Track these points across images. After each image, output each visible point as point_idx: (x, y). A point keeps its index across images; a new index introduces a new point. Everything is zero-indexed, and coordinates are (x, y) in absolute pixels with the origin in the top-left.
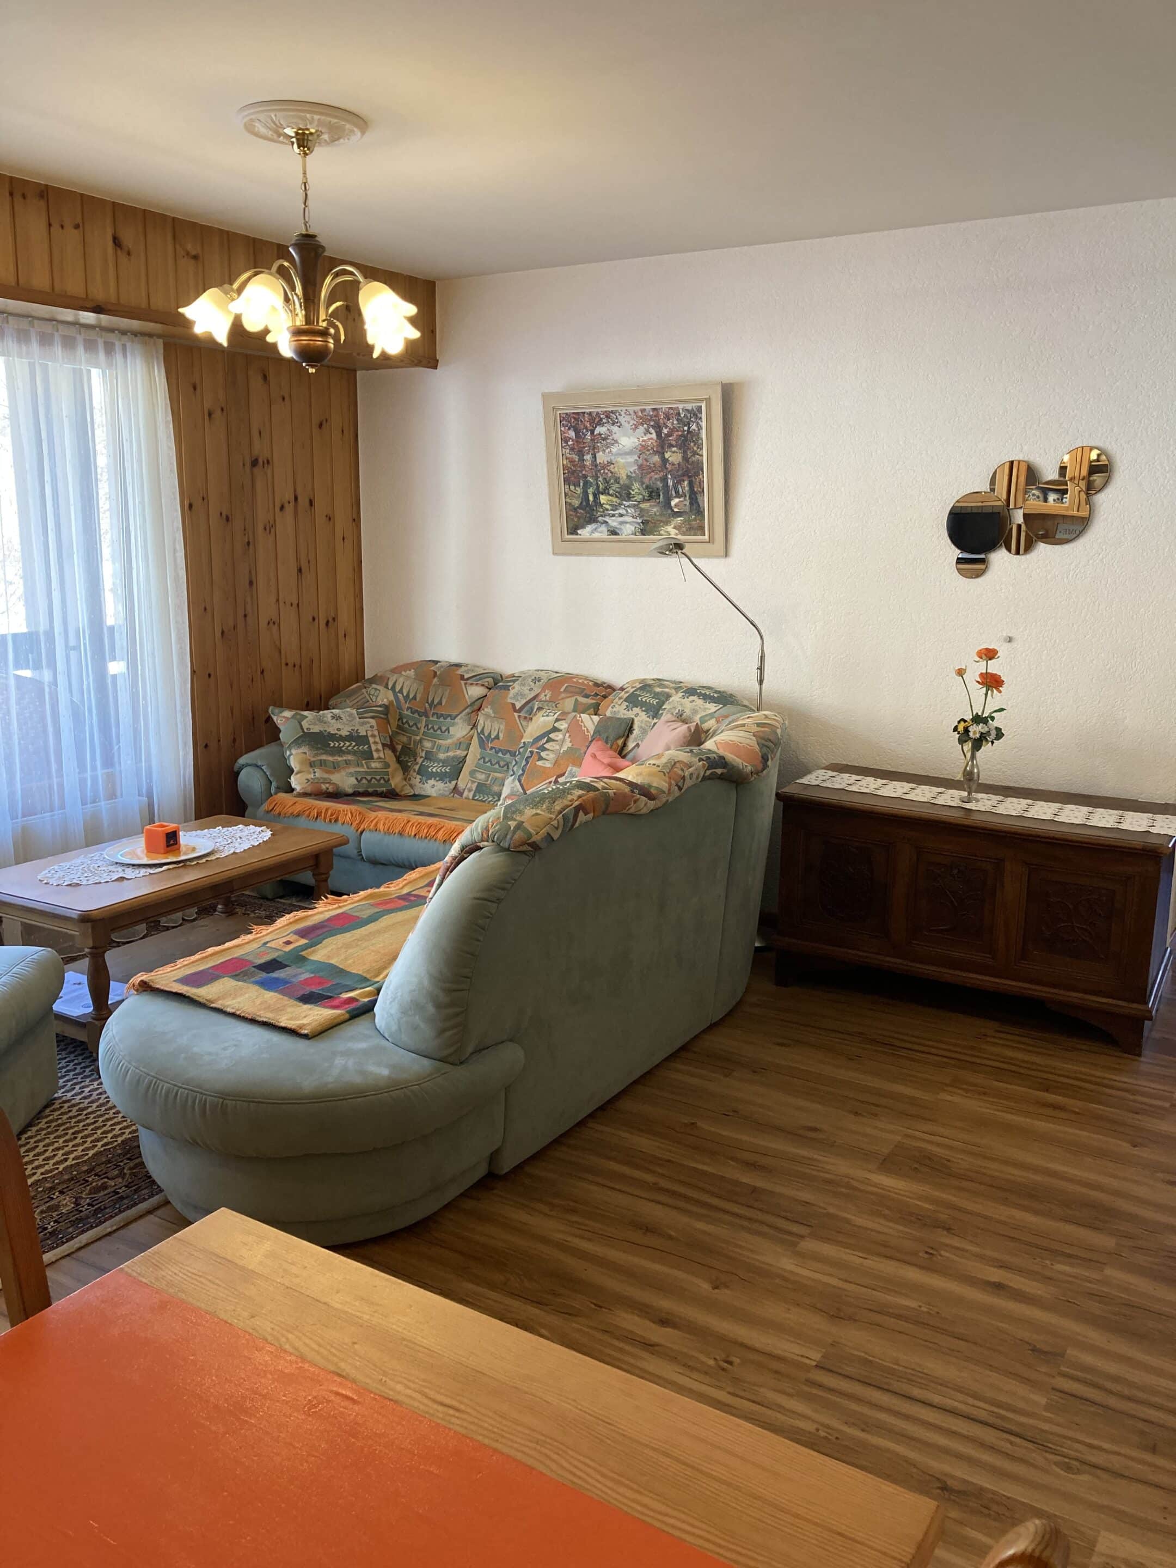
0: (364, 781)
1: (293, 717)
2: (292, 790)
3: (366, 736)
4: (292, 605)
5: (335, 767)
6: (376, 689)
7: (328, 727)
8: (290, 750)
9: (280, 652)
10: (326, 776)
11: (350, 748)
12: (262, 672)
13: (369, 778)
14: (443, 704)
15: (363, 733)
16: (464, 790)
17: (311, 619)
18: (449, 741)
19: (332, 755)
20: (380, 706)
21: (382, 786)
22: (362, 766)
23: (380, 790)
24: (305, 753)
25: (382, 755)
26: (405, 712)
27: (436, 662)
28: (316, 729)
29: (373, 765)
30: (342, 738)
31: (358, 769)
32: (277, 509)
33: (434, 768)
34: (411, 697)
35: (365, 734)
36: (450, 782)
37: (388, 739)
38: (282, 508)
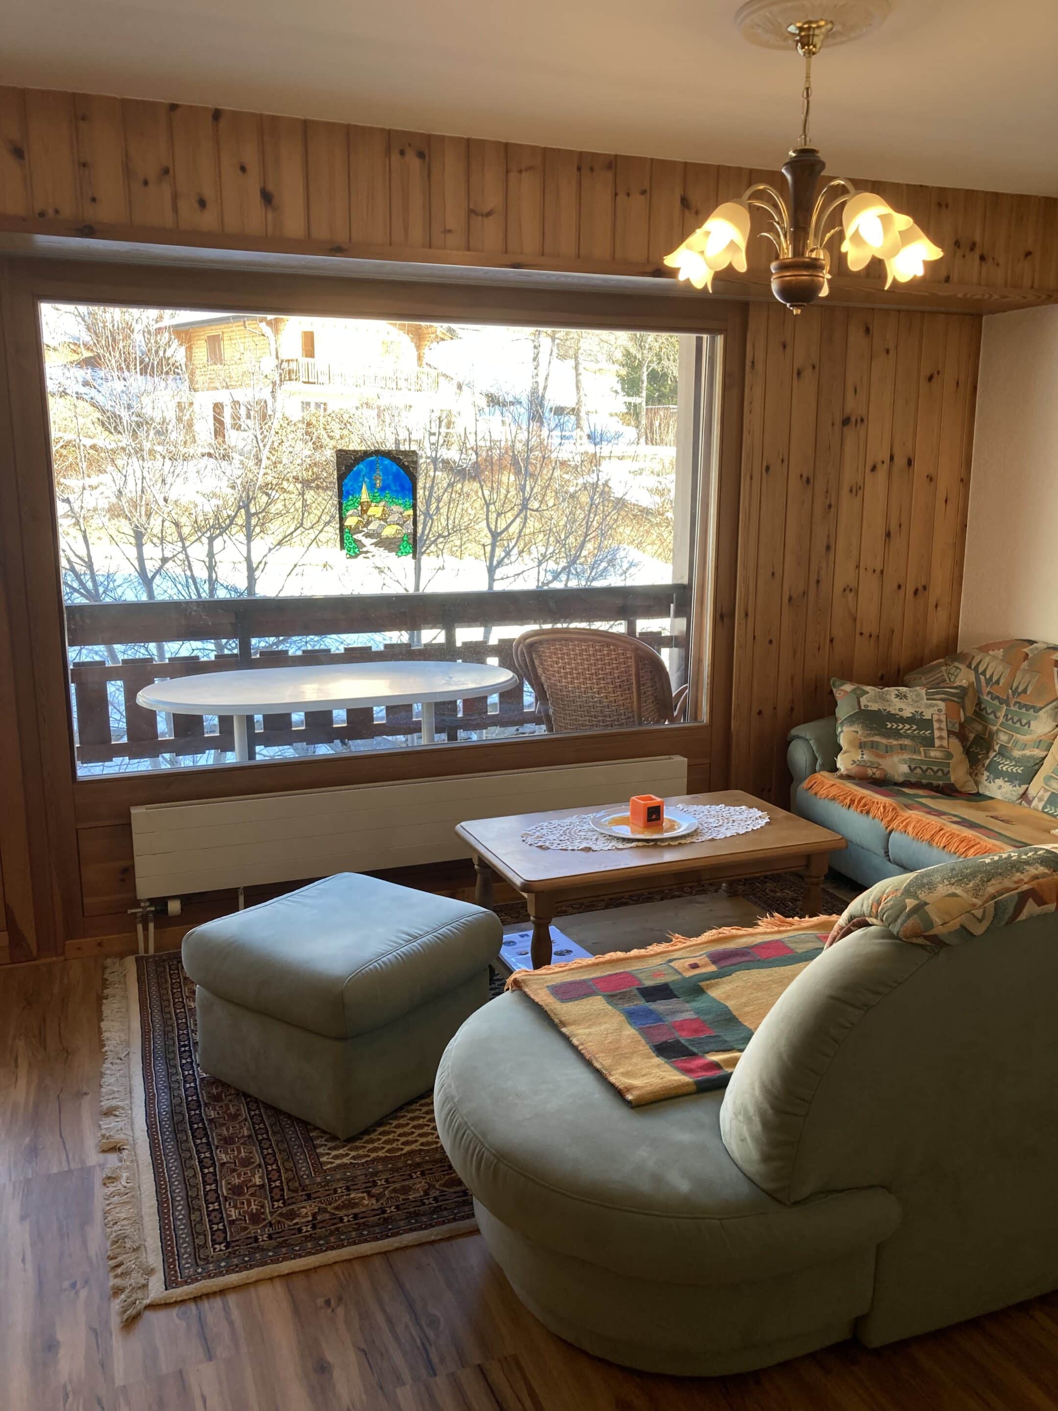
0: (918, 771)
1: (853, 691)
2: (836, 769)
3: (931, 721)
4: (874, 571)
5: (889, 750)
6: (957, 668)
7: (890, 705)
8: (842, 727)
9: (855, 620)
10: (875, 759)
11: (909, 732)
12: (832, 640)
13: (924, 767)
14: (1028, 693)
15: (927, 716)
16: (1034, 798)
17: (896, 586)
18: (1028, 737)
19: (888, 737)
20: (955, 688)
21: (939, 779)
22: (920, 753)
23: (935, 783)
24: (857, 732)
25: (945, 743)
26: (985, 698)
27: (1031, 642)
28: (874, 707)
29: (933, 754)
30: (903, 720)
31: (914, 757)
32: (868, 468)
33: (1006, 766)
34: (994, 679)
35: (930, 718)
36: (1020, 786)
37: (957, 726)
38: (874, 469)
